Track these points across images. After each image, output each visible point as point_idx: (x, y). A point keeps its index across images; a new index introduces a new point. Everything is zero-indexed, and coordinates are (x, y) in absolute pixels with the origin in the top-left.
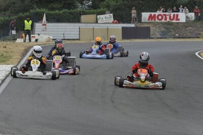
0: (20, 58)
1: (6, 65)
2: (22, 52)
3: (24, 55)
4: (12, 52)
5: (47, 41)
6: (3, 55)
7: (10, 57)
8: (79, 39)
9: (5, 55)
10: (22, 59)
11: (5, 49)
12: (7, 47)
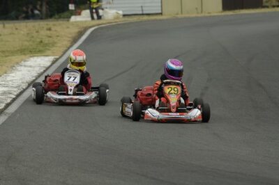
0: (69, 45)
1: (43, 58)
2: (74, 35)
3: (75, 41)
4: (58, 36)
5: (115, 18)
6: (41, 42)
7: (54, 44)
8: (161, 14)
9: (47, 42)
10: (71, 46)
11: (48, 32)
12: (53, 29)
